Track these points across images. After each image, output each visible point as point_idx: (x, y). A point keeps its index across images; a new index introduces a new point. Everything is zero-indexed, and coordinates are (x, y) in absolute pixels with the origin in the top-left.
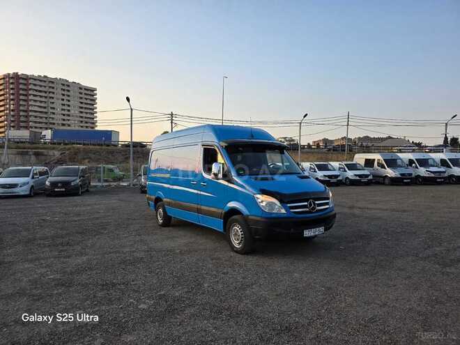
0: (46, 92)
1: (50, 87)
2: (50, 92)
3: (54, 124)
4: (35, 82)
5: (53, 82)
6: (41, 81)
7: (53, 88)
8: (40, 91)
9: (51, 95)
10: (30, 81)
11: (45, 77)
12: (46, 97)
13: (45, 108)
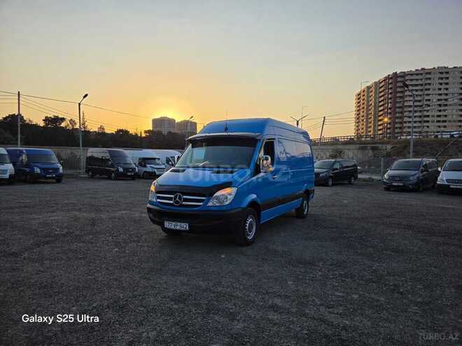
0: (422, 85)
1: (426, 79)
2: (426, 84)
3: (428, 116)
4: (412, 78)
5: (430, 73)
6: (417, 74)
7: (430, 79)
8: (416, 85)
9: (428, 87)
10: (407, 78)
11: (423, 69)
12: (422, 90)
13: (420, 101)
